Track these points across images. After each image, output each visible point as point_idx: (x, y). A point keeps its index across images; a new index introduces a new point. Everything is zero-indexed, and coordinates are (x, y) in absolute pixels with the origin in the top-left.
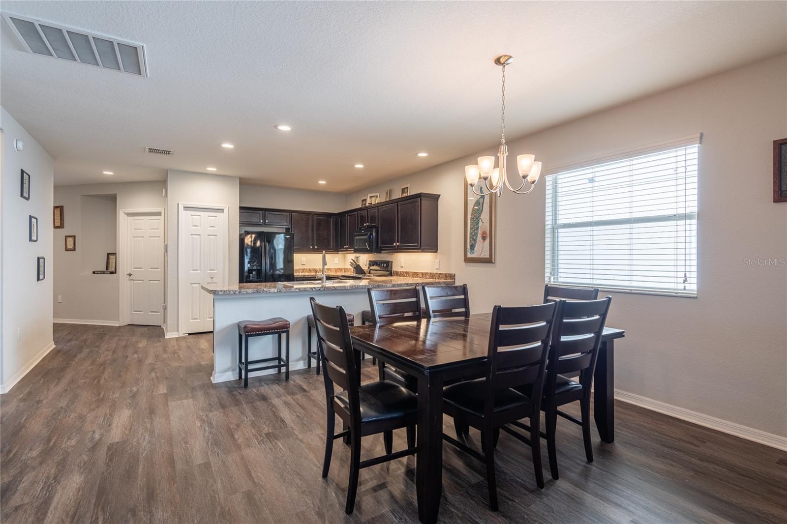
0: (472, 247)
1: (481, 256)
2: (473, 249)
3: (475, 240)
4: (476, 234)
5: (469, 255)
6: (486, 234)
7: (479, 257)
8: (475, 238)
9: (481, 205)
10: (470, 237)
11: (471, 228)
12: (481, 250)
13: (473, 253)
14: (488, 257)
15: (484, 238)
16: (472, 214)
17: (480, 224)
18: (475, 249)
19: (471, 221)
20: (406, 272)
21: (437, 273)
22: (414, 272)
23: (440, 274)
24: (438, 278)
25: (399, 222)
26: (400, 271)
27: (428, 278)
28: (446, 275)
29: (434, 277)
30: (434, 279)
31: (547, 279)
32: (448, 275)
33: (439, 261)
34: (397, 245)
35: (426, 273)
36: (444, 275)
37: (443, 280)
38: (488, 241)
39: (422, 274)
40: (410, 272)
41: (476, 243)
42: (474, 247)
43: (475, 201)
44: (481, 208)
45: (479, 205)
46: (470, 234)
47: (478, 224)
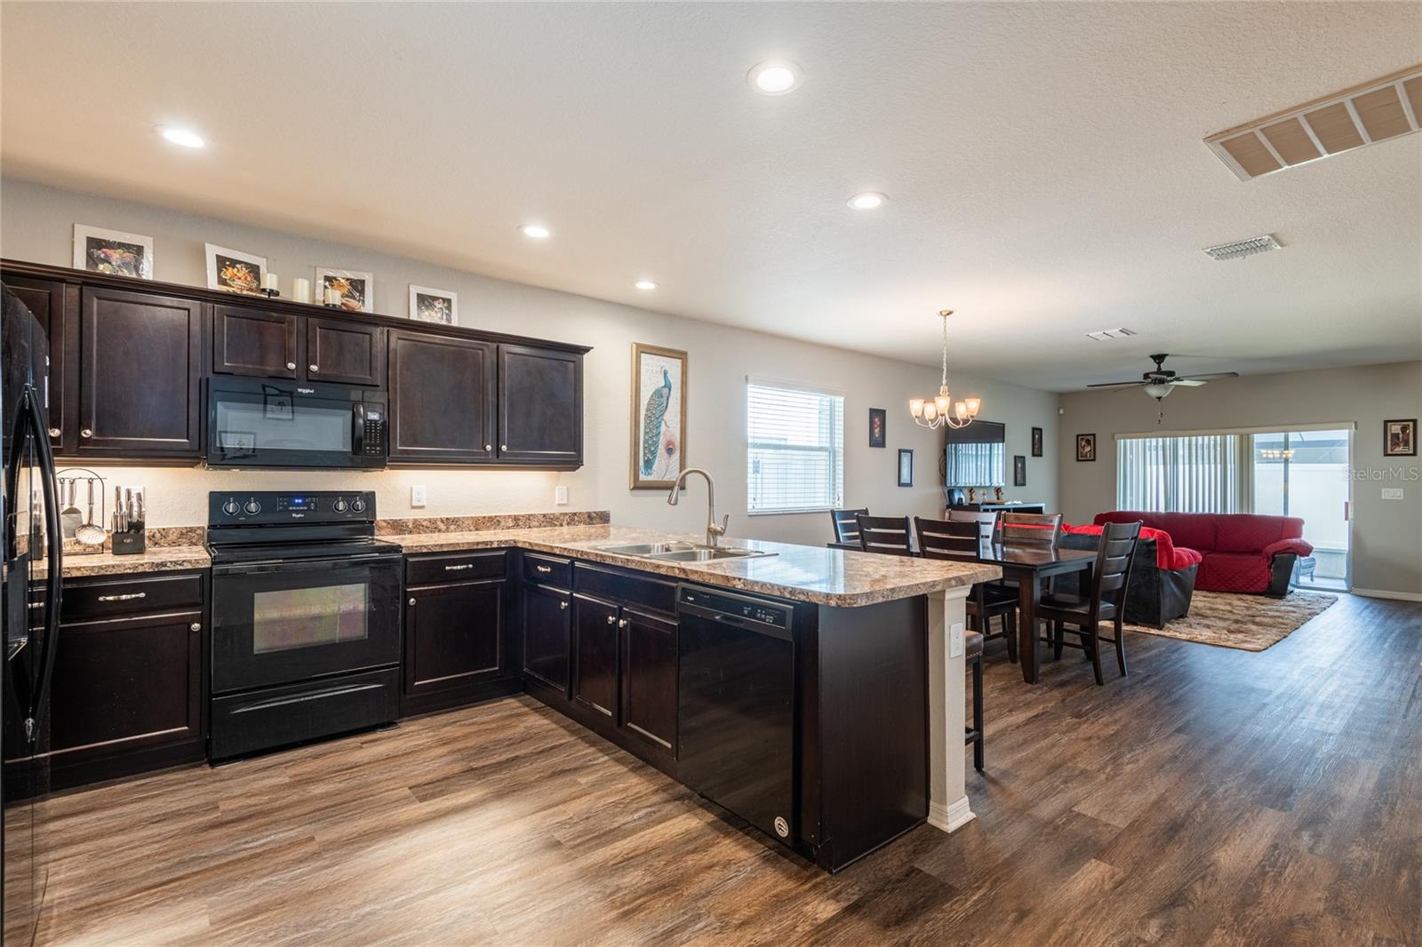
0: (649, 464)
1: (666, 479)
2: (651, 468)
3: (653, 453)
4: (656, 444)
5: (642, 477)
6: (673, 444)
7: (660, 479)
8: (653, 449)
9: (665, 398)
10: (645, 448)
11: (646, 433)
12: (664, 468)
13: (649, 474)
14: (678, 480)
15: (670, 451)
16: (648, 410)
17: (663, 428)
18: (654, 468)
19: (646, 422)
20: (447, 519)
21: (566, 514)
22: (484, 518)
23: (575, 514)
24: (568, 524)
25: (504, 395)
26: (415, 520)
27: (537, 527)
28: (589, 515)
29: (556, 522)
30: (556, 525)
31: (750, 506)
32: (595, 515)
33: (568, 489)
34: (498, 449)
35: (529, 515)
36: (586, 516)
37: (582, 526)
38: (676, 456)
39: (516, 519)
40: (464, 518)
41: (655, 457)
42: (653, 465)
43: (654, 390)
44: (665, 403)
45: (660, 397)
46: (644, 443)
47: (658, 427)
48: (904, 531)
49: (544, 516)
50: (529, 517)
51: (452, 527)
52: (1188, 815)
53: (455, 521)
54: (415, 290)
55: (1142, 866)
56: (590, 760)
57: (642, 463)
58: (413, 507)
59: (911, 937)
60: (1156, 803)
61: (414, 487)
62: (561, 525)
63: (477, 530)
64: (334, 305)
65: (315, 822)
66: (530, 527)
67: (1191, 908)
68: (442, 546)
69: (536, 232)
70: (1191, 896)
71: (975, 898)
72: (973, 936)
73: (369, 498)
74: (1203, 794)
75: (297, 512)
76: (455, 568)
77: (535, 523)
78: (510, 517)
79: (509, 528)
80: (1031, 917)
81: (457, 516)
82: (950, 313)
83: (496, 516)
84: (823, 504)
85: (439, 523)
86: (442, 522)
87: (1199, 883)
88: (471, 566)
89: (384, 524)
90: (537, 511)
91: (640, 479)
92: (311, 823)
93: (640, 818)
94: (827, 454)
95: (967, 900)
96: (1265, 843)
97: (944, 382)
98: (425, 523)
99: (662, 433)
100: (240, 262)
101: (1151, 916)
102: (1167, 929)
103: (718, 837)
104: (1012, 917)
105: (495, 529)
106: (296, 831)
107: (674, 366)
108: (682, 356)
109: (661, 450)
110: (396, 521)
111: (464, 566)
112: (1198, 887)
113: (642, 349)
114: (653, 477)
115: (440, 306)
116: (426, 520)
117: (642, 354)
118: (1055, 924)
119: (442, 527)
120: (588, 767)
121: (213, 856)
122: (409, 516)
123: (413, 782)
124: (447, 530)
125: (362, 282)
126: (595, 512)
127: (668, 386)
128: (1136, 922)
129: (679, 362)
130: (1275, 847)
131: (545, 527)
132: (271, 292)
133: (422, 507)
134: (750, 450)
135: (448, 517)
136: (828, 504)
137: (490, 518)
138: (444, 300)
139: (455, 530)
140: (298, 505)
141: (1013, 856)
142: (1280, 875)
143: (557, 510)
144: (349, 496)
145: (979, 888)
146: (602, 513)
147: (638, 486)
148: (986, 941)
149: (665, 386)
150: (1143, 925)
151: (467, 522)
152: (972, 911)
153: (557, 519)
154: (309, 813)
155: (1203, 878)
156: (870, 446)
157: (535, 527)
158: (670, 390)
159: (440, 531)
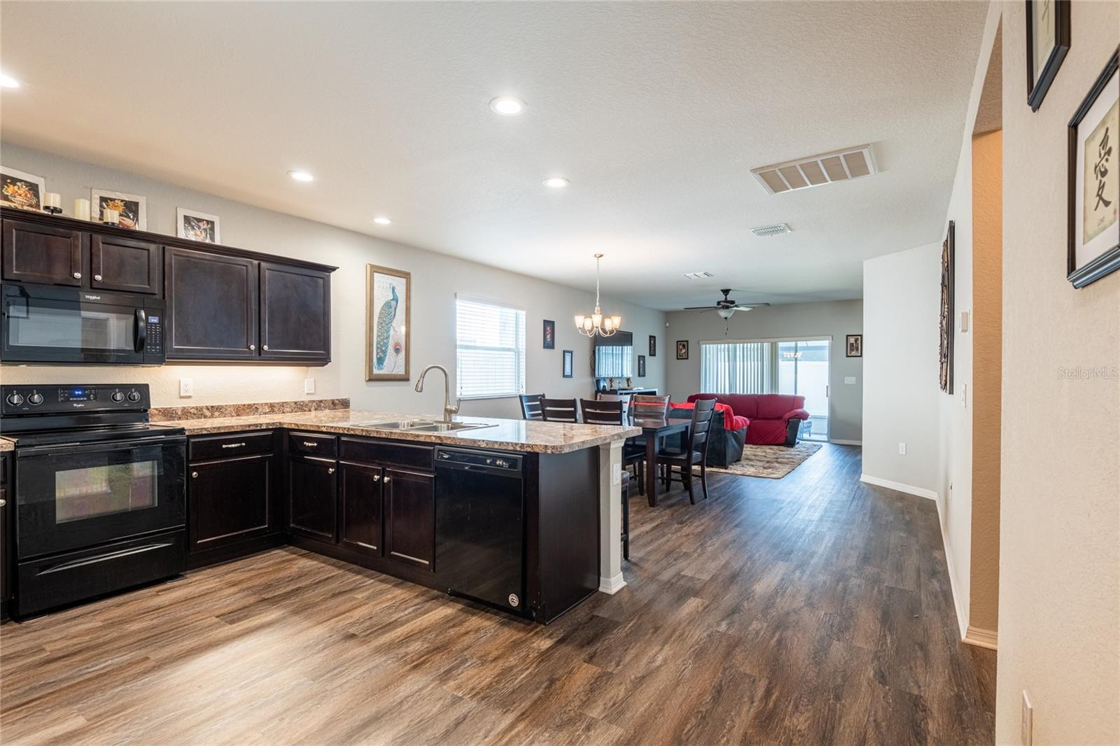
0: (381, 361)
1: (394, 373)
2: (382, 364)
3: (384, 352)
4: (386, 345)
5: (376, 371)
6: (400, 345)
7: (390, 373)
8: (384, 349)
9: (393, 309)
10: (378, 348)
11: (378, 336)
12: (394, 364)
13: (381, 369)
14: (404, 373)
15: (397, 350)
16: (380, 318)
17: (392, 333)
18: (385, 364)
19: (378, 327)
20: (212, 407)
21: (314, 401)
22: (244, 405)
23: (321, 401)
24: (316, 409)
25: (265, 304)
26: (184, 408)
27: (289, 412)
28: (333, 402)
29: (305, 409)
30: (305, 411)
31: (458, 394)
32: (337, 402)
33: (315, 381)
34: (260, 349)
35: (283, 403)
36: (331, 403)
37: (327, 411)
38: (403, 354)
39: (272, 406)
40: (226, 406)
41: (385, 355)
42: (384, 361)
43: (384, 302)
44: (393, 314)
45: (389, 308)
46: (377, 344)
47: (388, 331)
48: (573, 409)
49: (296, 403)
50: (283, 405)
51: (216, 414)
52: (741, 569)
53: (219, 408)
54: (181, 213)
55: (718, 597)
56: (360, 584)
57: (375, 360)
58: (181, 397)
59: (597, 649)
60: (725, 565)
61: (182, 380)
62: (310, 411)
63: (238, 415)
64: (113, 224)
65: (144, 647)
66: (283, 413)
67: (742, 613)
68: (219, 428)
69: (302, 176)
70: (742, 608)
71: (630, 625)
72: (631, 643)
73: (144, 389)
74: (748, 558)
75: (78, 402)
76: (230, 446)
77: (288, 410)
78: (266, 404)
79: (265, 413)
80: (661, 630)
81: (220, 404)
82: (601, 256)
83: (254, 404)
84: (510, 391)
85: (205, 411)
86: (208, 409)
87: (746, 602)
88: (244, 444)
89: (156, 412)
90: (289, 398)
91: (374, 373)
92: (140, 649)
93: (410, 613)
94: (514, 353)
95: (626, 627)
96: (779, 578)
97: (598, 304)
98: (192, 411)
99: (391, 336)
100: (21, 181)
101: (722, 620)
102: (730, 625)
103: (468, 616)
104: (651, 631)
105: (254, 414)
106: (129, 655)
107: (400, 283)
108: (406, 275)
109: (390, 350)
110: (166, 409)
111: (239, 445)
112: (745, 604)
113: (375, 269)
114: (386, 370)
115: (205, 227)
116: (193, 408)
117: (375, 274)
118: (674, 631)
119: (208, 413)
120: (360, 588)
121: (62, 681)
122: (178, 404)
123: (217, 613)
124: (212, 416)
125: (136, 204)
126: (338, 400)
127: (395, 299)
128: (715, 624)
129: (404, 281)
130: (783, 579)
131: (296, 412)
132: (55, 210)
133: (189, 397)
134: (458, 350)
135: (213, 405)
136: (514, 391)
137: (249, 405)
138: (208, 222)
139: (219, 416)
140: (78, 396)
141: (649, 601)
142: (785, 592)
143: (306, 399)
144: (125, 388)
145: (632, 620)
146: (343, 400)
147: (373, 379)
148: (638, 645)
149: (393, 300)
150: (718, 624)
151: (229, 409)
152: (629, 632)
153: (307, 405)
154: (135, 643)
155: (748, 599)
156: (544, 348)
157: (288, 412)
158: (397, 302)
159: (205, 417)
